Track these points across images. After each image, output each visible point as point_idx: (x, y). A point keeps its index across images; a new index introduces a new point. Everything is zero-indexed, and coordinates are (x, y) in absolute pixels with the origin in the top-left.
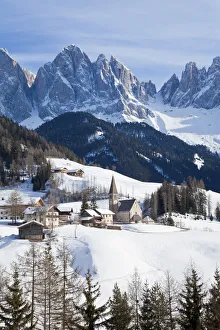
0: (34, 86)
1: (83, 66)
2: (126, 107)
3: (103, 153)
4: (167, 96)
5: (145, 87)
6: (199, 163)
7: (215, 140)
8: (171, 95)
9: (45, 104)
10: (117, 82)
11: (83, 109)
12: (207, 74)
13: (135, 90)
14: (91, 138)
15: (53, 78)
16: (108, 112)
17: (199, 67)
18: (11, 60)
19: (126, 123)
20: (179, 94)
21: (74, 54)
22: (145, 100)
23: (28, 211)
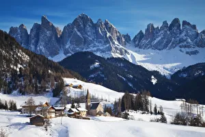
0: (61, 36)
1: (89, 26)
2: (113, 49)
3: (99, 75)
4: (137, 43)
5: (124, 37)
6: (154, 81)
7: (164, 68)
8: (139, 42)
9: (67, 47)
10: (108, 35)
11: (89, 50)
12: (160, 30)
13: (119, 39)
14: (92, 67)
15: (72, 32)
16: (103, 51)
17: (155, 27)
18: (49, 22)
19: (113, 58)
20: (144, 41)
21: (84, 19)
22: (125, 44)
23: (37, 109)
